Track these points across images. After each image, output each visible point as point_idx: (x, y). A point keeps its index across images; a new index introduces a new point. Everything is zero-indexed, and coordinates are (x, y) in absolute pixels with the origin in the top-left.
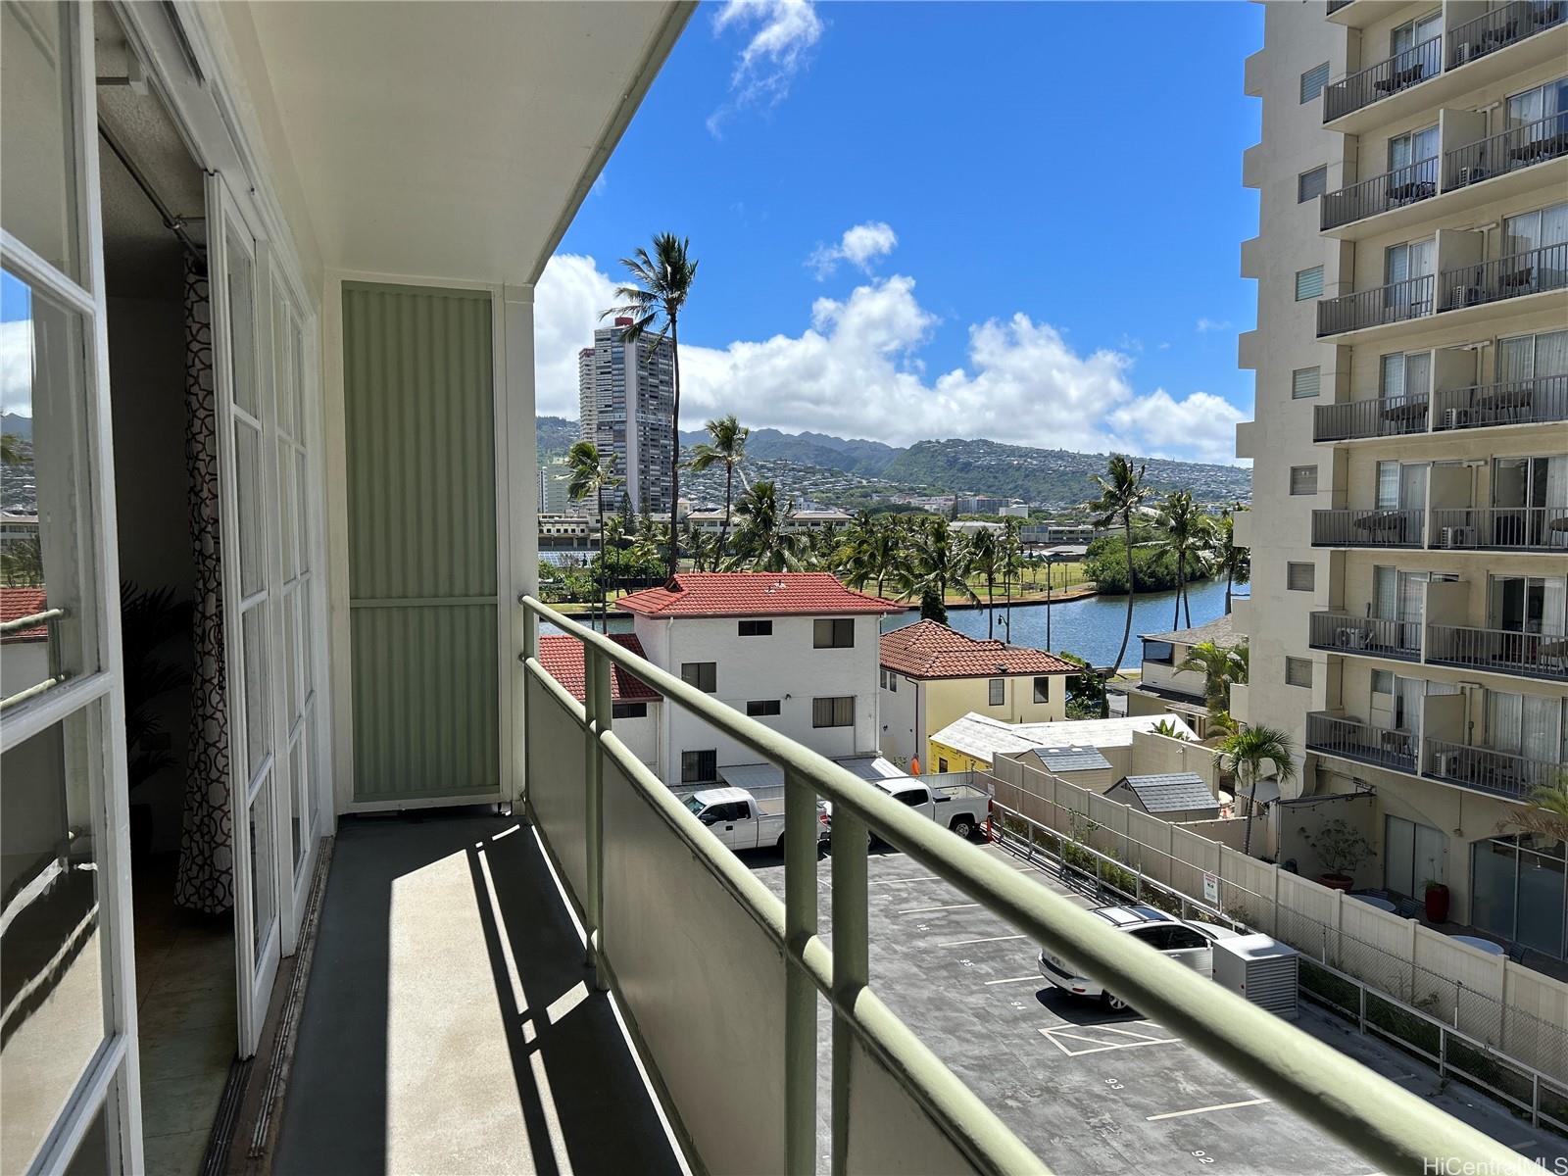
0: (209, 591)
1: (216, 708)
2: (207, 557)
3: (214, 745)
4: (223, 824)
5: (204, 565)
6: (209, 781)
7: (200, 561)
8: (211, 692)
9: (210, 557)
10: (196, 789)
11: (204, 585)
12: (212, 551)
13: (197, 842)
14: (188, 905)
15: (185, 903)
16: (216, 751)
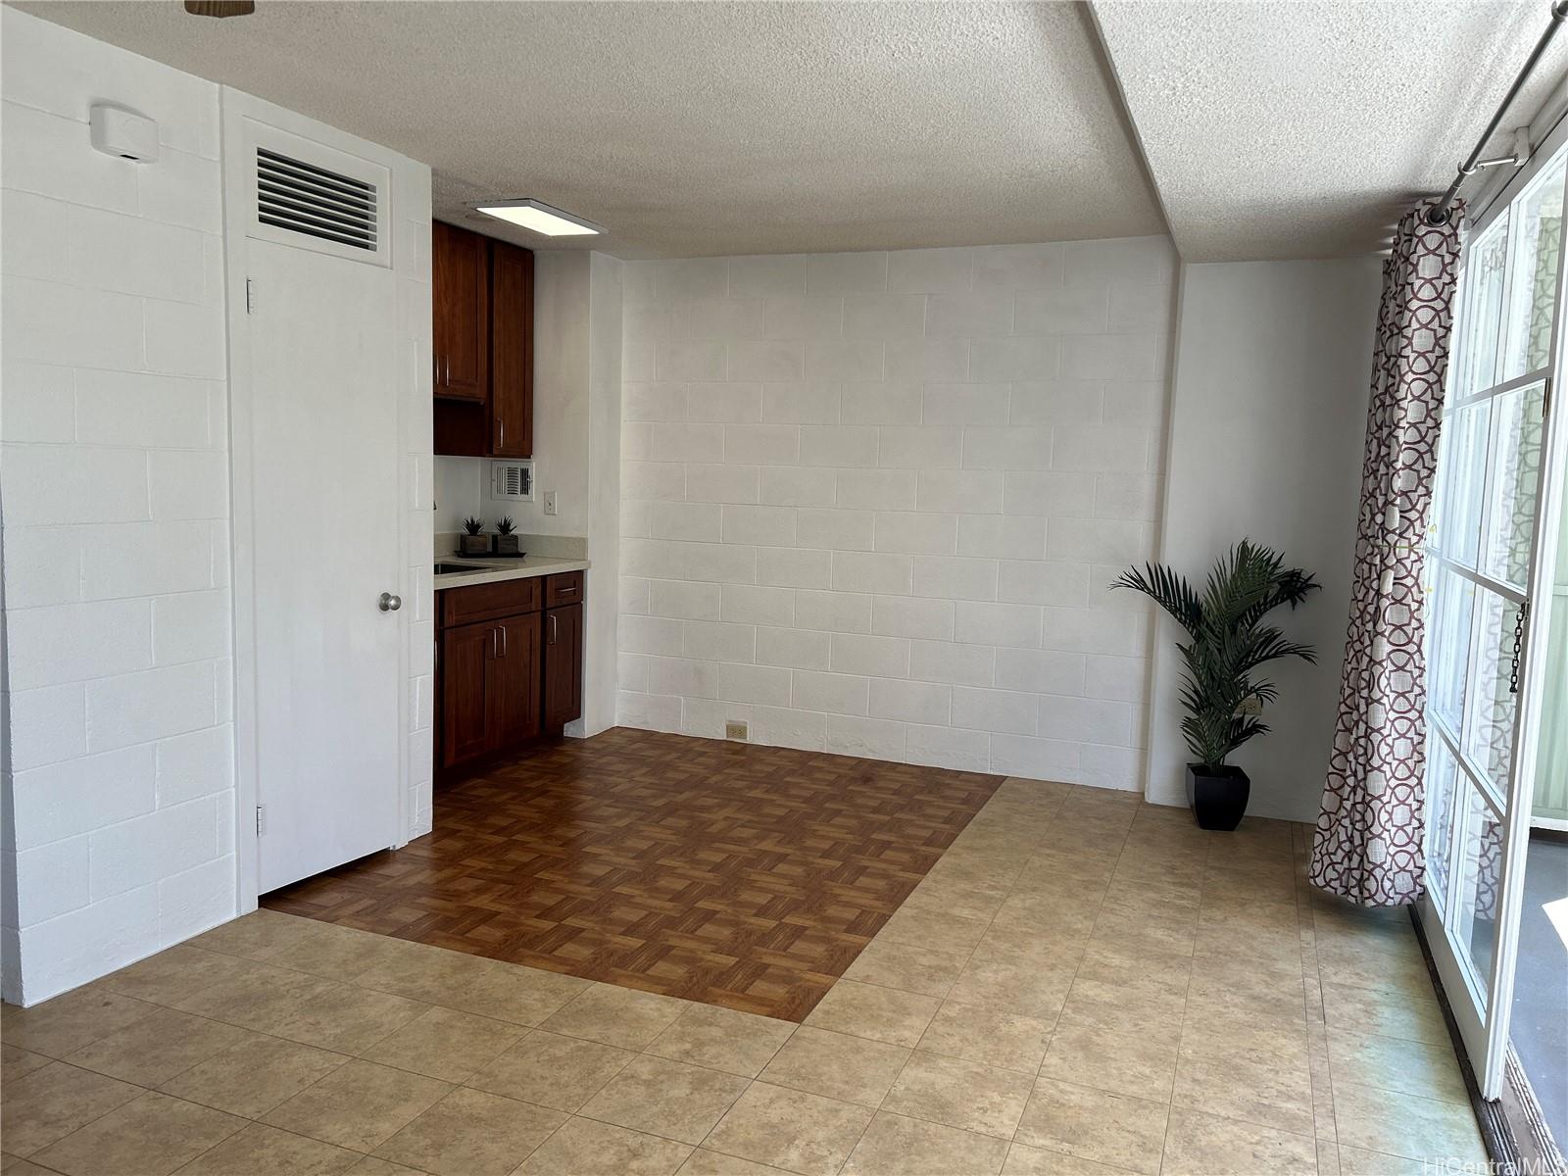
0: (1388, 567)
1: (1383, 693)
2: (1389, 532)
3: (1378, 731)
4: (1381, 815)
5: (1384, 539)
6: (1369, 768)
7: (1380, 535)
8: (1381, 674)
9: (1393, 532)
10: (1349, 772)
11: (1381, 561)
12: (1397, 526)
13: (1346, 828)
14: (1328, 889)
15: (1325, 886)
16: (1380, 738)
